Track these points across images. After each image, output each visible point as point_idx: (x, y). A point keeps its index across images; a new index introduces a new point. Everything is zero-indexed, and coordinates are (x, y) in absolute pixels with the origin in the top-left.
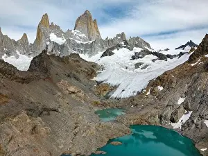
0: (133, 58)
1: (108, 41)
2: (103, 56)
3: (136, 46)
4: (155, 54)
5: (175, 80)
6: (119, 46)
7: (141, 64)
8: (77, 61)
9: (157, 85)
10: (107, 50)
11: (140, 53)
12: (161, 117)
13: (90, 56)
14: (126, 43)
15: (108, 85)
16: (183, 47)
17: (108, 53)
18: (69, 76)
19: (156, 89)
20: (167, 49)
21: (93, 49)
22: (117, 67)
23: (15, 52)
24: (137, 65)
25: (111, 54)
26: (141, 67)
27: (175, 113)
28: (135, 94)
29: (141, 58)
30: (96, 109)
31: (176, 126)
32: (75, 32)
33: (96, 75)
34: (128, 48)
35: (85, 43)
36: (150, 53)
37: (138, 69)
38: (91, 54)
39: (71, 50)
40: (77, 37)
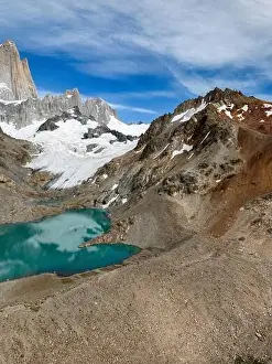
0: (86, 136)
1: (50, 104)
2: (40, 129)
3: (92, 118)
5: (118, 168)
6: (66, 116)
7: (94, 146)
9: (103, 173)
10: (48, 121)
11: (95, 131)
13: (18, 127)
14: (77, 111)
15: (47, 174)
17: (49, 126)
19: (101, 177)
21: (23, 116)
22: (62, 149)
24: (90, 148)
25: (54, 128)
26: (95, 150)
28: (80, 184)
29: (96, 136)
33: (30, 159)
34: (80, 120)
35: (7, 103)
36: (108, 131)
37: (91, 154)
38: (20, 123)
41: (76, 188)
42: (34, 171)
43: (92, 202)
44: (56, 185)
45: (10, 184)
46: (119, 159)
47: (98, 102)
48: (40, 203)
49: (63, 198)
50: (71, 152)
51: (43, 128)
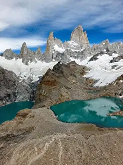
0: (112, 62)
3: (115, 52)
6: (102, 53)
7: (116, 66)
8: (74, 66)
9: (120, 80)
10: (94, 56)
11: (116, 58)
14: (108, 50)
15: (92, 80)
17: (94, 58)
19: (119, 82)
21: (83, 55)
22: (99, 68)
23: (34, 59)
24: (113, 67)
25: (96, 59)
26: (116, 68)
27: (122, 92)
29: (117, 61)
33: (85, 73)
34: (109, 54)
35: (78, 51)
37: (114, 70)
38: (82, 59)
39: (68, 57)
40: (72, 46)
41: (105, 87)
42: (87, 79)
43: (114, 94)
44: (96, 85)
45: (78, 84)
47: (119, 43)
48: (89, 92)
49: (99, 91)
50: (104, 70)
51: (91, 60)
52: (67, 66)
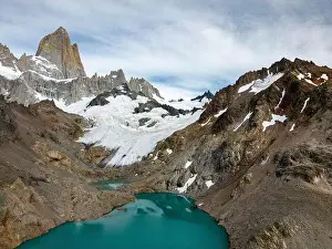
1: (98, 82)
2: (91, 104)
3: (141, 94)
4: (165, 107)
5: (184, 142)
6: (116, 92)
9: (165, 148)
10: (98, 97)
11: (145, 105)
12: (168, 183)
13: (68, 103)
14: (126, 88)
15: (102, 149)
16: (200, 98)
17: (100, 101)
18: (43, 136)
19: (164, 153)
20: (181, 100)
21: (73, 92)
22: (113, 123)
24: (142, 122)
25: (104, 103)
27: (182, 178)
28: (140, 160)
29: (147, 111)
30: (89, 181)
31: (182, 190)
32: (38, 60)
33: (82, 134)
34: (130, 96)
35: (58, 81)
36: (158, 105)
37: (144, 127)
38: (70, 100)
39: (30, 91)
40: (42, 69)
42: (88, 147)
43: (164, 184)
44: (113, 161)
45: (66, 161)
46: (182, 132)
50: (124, 126)
51: (93, 103)
52: (30, 111)
